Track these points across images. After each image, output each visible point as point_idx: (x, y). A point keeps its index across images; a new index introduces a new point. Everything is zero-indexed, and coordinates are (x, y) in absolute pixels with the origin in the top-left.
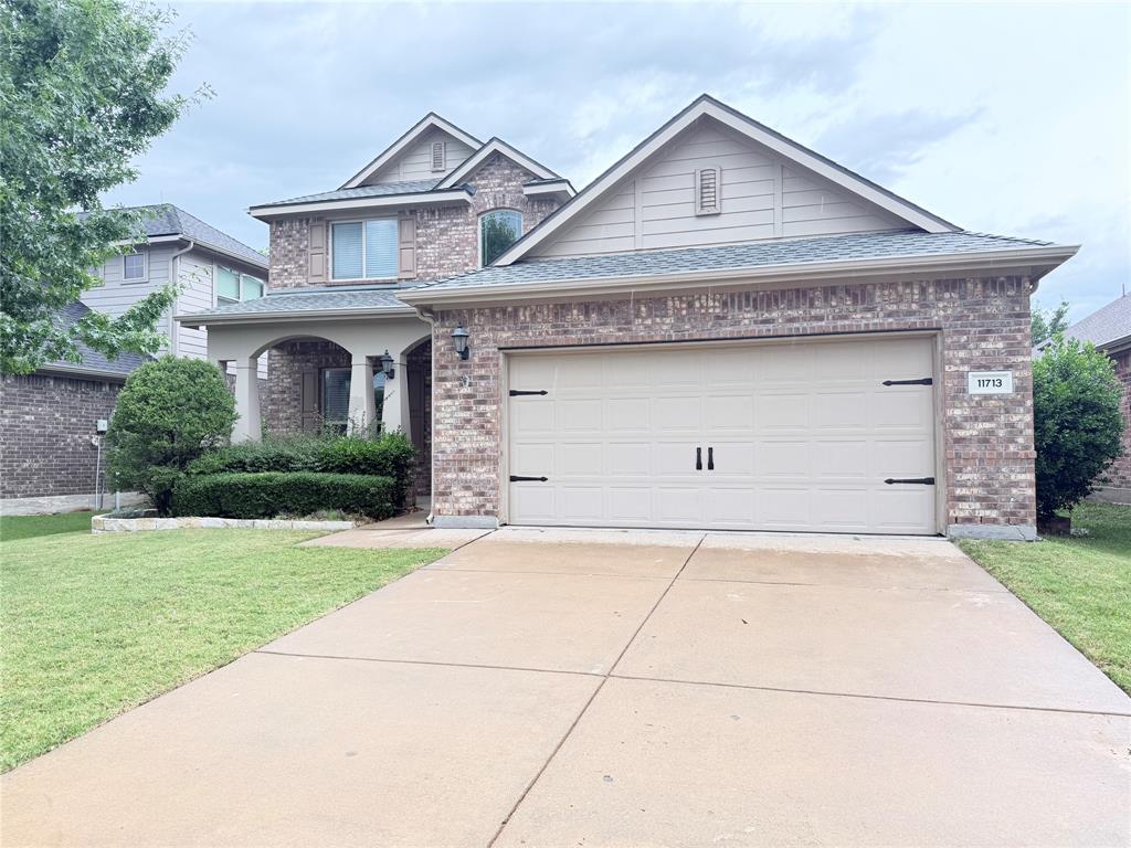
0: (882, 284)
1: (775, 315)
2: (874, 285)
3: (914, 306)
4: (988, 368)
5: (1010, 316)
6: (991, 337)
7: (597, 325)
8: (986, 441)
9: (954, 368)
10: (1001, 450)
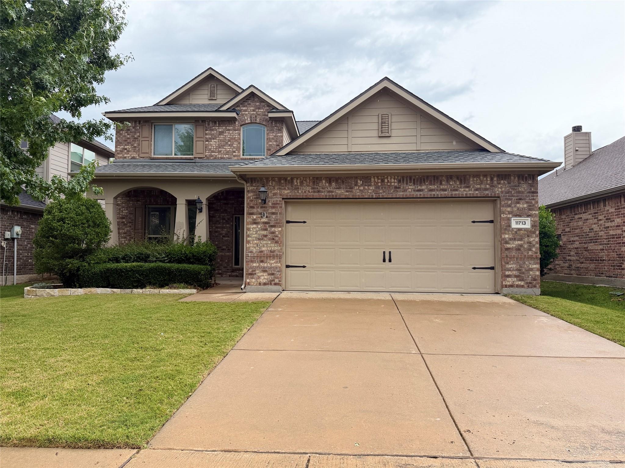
0: (473, 175)
1: (423, 187)
2: (470, 176)
3: (488, 186)
4: (520, 216)
5: (529, 192)
6: (521, 201)
7: (335, 188)
8: (519, 250)
9: (505, 216)
10: (526, 254)
